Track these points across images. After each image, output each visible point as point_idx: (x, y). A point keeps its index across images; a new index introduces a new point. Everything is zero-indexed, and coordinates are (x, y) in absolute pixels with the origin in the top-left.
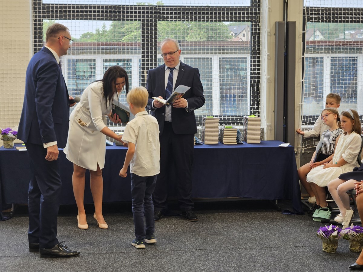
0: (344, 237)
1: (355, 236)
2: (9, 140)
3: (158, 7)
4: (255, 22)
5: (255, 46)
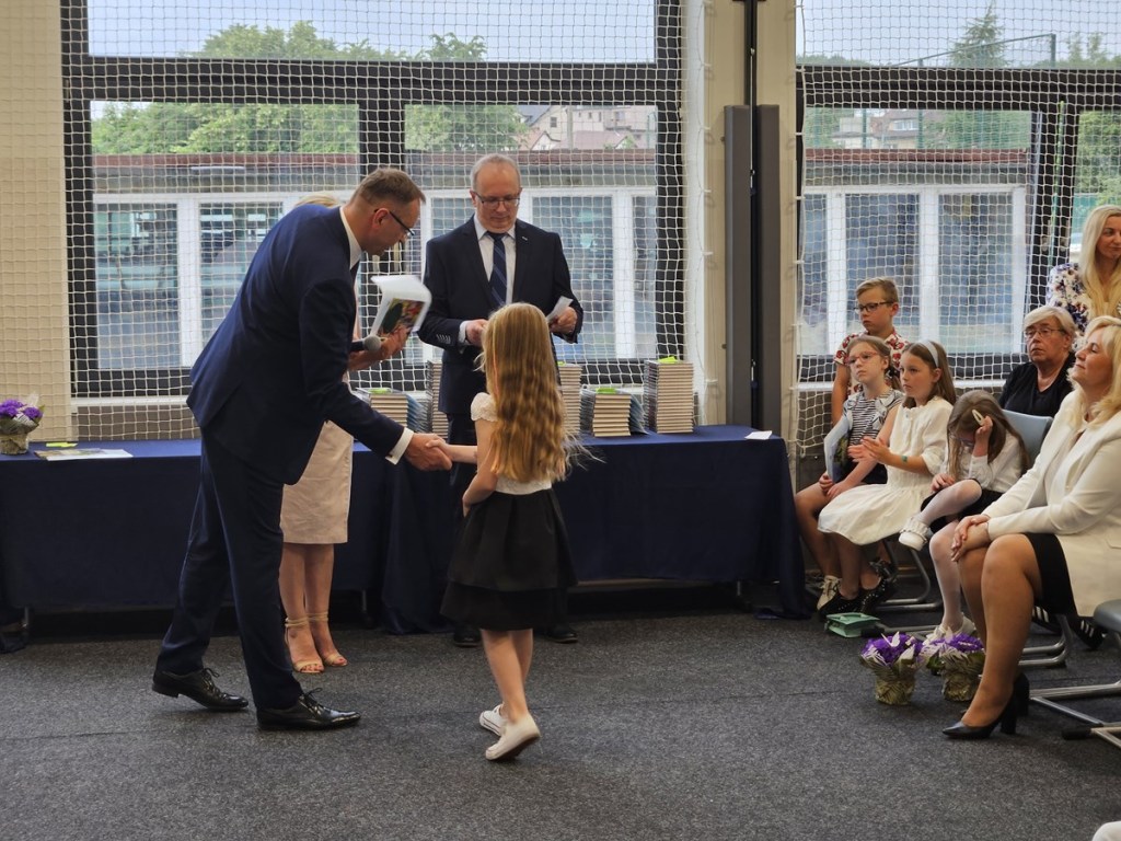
0: (930, 663)
1: (957, 659)
2: (16, 433)
3: (411, 68)
4: (671, 106)
5: (671, 170)
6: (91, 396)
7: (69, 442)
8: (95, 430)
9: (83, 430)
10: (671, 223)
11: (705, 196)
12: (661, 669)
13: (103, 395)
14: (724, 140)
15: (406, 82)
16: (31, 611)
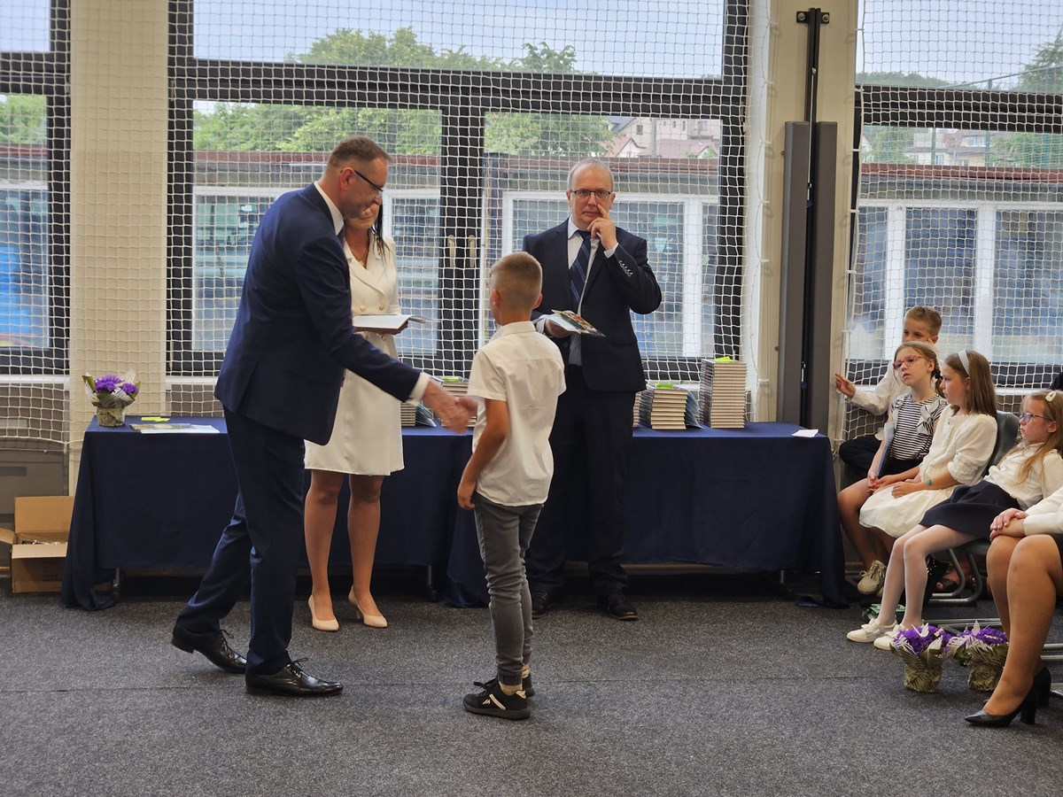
0: (956, 654)
1: (983, 651)
2: (114, 407)
3: (491, 77)
4: (735, 121)
5: (732, 181)
6: (184, 374)
7: (162, 417)
8: (187, 406)
9: (175, 406)
10: (731, 231)
11: (763, 207)
12: (703, 649)
13: (195, 374)
14: (784, 154)
15: (486, 91)
16: (122, 572)
